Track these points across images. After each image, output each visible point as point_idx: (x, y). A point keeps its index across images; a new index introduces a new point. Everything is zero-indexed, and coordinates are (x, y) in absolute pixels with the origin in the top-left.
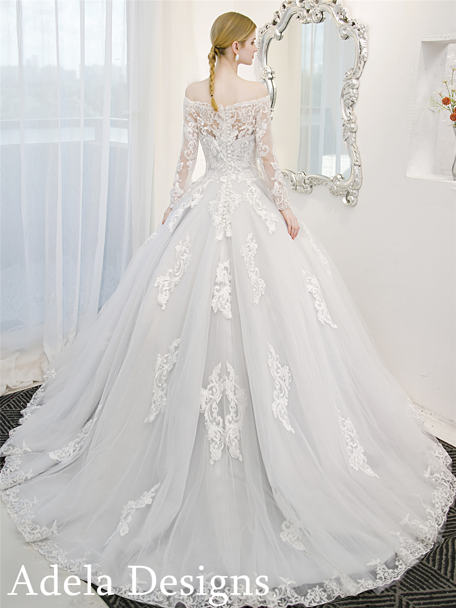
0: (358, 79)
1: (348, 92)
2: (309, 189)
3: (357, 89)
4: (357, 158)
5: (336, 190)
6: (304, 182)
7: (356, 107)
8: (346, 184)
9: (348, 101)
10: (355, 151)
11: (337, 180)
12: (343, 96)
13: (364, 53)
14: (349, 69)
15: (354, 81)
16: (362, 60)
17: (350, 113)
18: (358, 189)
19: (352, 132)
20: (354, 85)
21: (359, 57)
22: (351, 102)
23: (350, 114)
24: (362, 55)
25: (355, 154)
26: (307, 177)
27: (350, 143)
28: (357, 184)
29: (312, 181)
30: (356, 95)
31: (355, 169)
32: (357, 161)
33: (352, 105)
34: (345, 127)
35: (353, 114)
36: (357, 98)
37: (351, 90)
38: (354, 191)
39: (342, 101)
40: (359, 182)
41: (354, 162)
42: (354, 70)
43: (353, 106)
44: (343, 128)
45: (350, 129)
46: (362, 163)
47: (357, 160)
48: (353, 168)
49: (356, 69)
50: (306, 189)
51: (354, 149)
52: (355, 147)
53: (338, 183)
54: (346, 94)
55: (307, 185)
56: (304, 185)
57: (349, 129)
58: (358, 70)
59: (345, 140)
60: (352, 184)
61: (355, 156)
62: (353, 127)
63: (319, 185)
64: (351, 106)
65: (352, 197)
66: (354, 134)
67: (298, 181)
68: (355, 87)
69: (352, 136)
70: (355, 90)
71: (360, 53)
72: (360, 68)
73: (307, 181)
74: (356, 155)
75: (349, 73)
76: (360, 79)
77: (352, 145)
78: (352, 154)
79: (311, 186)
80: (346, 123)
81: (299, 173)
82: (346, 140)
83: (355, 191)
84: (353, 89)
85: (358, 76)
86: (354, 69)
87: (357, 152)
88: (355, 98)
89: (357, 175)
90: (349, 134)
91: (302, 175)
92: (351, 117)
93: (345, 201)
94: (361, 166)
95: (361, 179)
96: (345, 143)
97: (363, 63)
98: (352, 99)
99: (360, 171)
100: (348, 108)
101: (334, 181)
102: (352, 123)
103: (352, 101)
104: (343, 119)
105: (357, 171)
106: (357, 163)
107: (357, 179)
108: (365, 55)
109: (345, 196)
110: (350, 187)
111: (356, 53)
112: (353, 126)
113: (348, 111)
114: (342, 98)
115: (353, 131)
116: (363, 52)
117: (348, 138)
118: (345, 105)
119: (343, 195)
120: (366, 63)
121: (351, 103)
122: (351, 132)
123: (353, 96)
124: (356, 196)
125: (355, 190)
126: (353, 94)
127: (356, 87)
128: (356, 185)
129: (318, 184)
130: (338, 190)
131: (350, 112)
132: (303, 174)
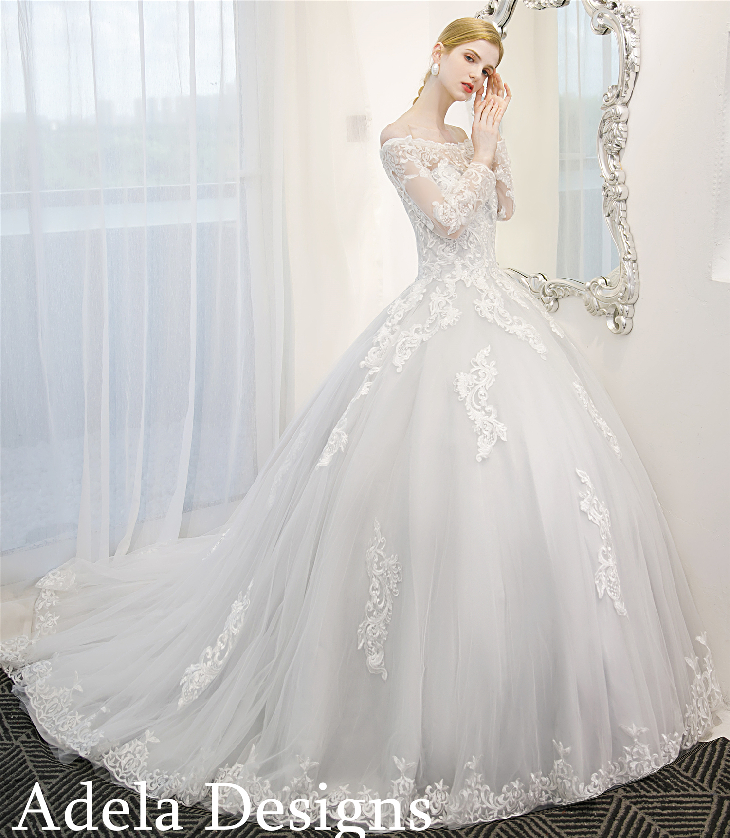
0: (626, 104)
1: (610, 129)
2: (552, 303)
3: (626, 123)
4: (629, 247)
5: (597, 305)
6: (544, 293)
7: (626, 155)
8: (611, 294)
9: (610, 145)
10: (625, 235)
11: (597, 287)
12: (601, 137)
13: (633, 57)
14: (610, 87)
15: (620, 109)
16: (630, 69)
17: (614, 166)
18: (633, 303)
19: (620, 201)
20: (619, 117)
21: (625, 65)
22: (615, 146)
23: (615, 168)
24: (630, 60)
25: (624, 241)
26: (547, 283)
27: (616, 220)
28: (631, 295)
29: (555, 290)
30: (622, 133)
31: (625, 267)
32: (629, 253)
33: (619, 151)
34: (606, 191)
35: (621, 168)
36: (626, 139)
37: (614, 125)
38: (625, 307)
39: (601, 145)
40: (634, 290)
41: (623, 253)
42: (619, 89)
43: (621, 153)
44: (604, 193)
45: (615, 196)
46: (638, 256)
47: (629, 250)
48: (622, 265)
49: (620, 87)
50: (547, 305)
51: (623, 232)
52: (625, 227)
53: (599, 293)
54: (606, 133)
55: (549, 297)
56: (543, 296)
57: (613, 196)
58: (624, 89)
59: (607, 215)
60: (621, 294)
61: (625, 244)
62: (620, 191)
63: (569, 298)
64: (618, 153)
65: (622, 317)
66: (623, 204)
67: (534, 290)
68: (621, 120)
69: (620, 208)
70: (620, 125)
71: (627, 59)
72: (627, 85)
73: (548, 291)
74: (627, 242)
75: (610, 95)
76: (630, 104)
77: (620, 224)
78: (621, 239)
79: (557, 300)
80: (608, 184)
81: (534, 275)
82: (609, 215)
83: (627, 308)
84: (618, 123)
85: (626, 99)
86: (619, 86)
87: (628, 236)
88: (621, 139)
89: (630, 280)
90: (614, 203)
91: (540, 280)
92: (617, 174)
93: (611, 325)
94: (636, 261)
95: (637, 286)
96: (608, 221)
97: (633, 75)
98: (617, 140)
99: (634, 271)
100: (612, 157)
101: (591, 290)
102: (619, 184)
103: (617, 145)
104: (603, 177)
105: (629, 272)
106: (629, 256)
107: (629, 286)
108: (636, 61)
109: (613, 316)
110: (619, 299)
111: (621, 59)
112: (620, 189)
113: (611, 162)
114: (600, 139)
115: (621, 198)
116: (631, 56)
117: (612, 211)
118: (606, 153)
119: (608, 315)
120: (639, 75)
121: (617, 149)
122: (617, 201)
123: (618, 137)
124: (630, 315)
125: (627, 304)
126: (617, 133)
127: (623, 119)
128: (630, 297)
129: (566, 295)
130: (600, 304)
131: (615, 164)
132: (541, 277)
